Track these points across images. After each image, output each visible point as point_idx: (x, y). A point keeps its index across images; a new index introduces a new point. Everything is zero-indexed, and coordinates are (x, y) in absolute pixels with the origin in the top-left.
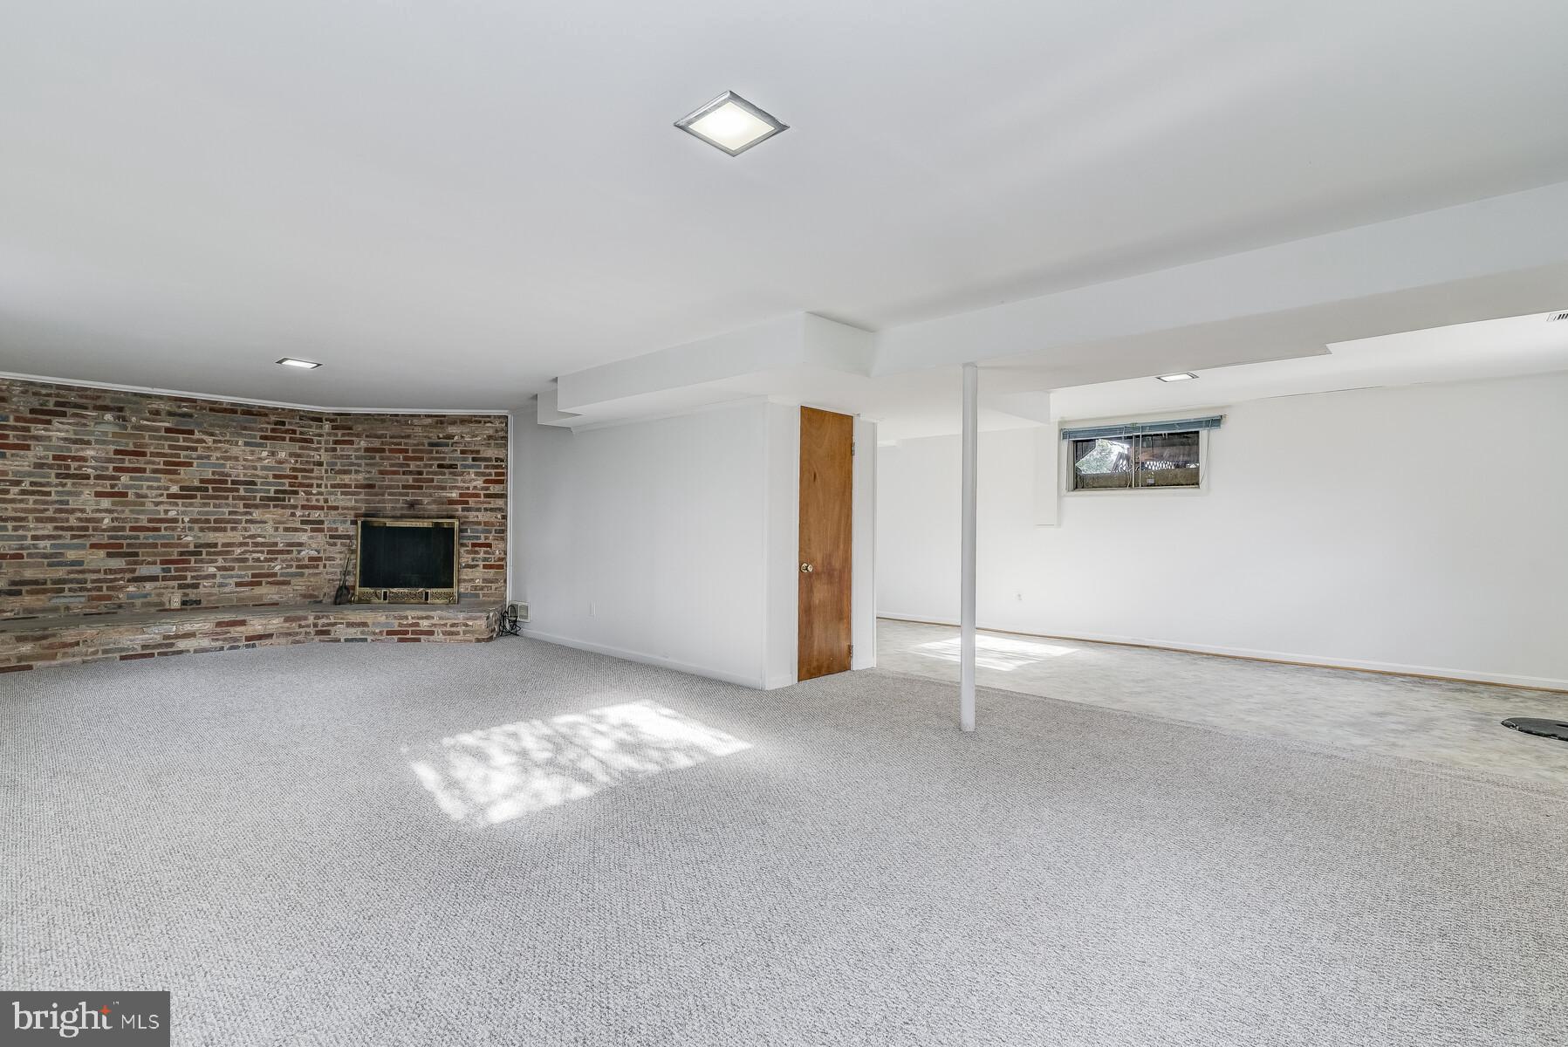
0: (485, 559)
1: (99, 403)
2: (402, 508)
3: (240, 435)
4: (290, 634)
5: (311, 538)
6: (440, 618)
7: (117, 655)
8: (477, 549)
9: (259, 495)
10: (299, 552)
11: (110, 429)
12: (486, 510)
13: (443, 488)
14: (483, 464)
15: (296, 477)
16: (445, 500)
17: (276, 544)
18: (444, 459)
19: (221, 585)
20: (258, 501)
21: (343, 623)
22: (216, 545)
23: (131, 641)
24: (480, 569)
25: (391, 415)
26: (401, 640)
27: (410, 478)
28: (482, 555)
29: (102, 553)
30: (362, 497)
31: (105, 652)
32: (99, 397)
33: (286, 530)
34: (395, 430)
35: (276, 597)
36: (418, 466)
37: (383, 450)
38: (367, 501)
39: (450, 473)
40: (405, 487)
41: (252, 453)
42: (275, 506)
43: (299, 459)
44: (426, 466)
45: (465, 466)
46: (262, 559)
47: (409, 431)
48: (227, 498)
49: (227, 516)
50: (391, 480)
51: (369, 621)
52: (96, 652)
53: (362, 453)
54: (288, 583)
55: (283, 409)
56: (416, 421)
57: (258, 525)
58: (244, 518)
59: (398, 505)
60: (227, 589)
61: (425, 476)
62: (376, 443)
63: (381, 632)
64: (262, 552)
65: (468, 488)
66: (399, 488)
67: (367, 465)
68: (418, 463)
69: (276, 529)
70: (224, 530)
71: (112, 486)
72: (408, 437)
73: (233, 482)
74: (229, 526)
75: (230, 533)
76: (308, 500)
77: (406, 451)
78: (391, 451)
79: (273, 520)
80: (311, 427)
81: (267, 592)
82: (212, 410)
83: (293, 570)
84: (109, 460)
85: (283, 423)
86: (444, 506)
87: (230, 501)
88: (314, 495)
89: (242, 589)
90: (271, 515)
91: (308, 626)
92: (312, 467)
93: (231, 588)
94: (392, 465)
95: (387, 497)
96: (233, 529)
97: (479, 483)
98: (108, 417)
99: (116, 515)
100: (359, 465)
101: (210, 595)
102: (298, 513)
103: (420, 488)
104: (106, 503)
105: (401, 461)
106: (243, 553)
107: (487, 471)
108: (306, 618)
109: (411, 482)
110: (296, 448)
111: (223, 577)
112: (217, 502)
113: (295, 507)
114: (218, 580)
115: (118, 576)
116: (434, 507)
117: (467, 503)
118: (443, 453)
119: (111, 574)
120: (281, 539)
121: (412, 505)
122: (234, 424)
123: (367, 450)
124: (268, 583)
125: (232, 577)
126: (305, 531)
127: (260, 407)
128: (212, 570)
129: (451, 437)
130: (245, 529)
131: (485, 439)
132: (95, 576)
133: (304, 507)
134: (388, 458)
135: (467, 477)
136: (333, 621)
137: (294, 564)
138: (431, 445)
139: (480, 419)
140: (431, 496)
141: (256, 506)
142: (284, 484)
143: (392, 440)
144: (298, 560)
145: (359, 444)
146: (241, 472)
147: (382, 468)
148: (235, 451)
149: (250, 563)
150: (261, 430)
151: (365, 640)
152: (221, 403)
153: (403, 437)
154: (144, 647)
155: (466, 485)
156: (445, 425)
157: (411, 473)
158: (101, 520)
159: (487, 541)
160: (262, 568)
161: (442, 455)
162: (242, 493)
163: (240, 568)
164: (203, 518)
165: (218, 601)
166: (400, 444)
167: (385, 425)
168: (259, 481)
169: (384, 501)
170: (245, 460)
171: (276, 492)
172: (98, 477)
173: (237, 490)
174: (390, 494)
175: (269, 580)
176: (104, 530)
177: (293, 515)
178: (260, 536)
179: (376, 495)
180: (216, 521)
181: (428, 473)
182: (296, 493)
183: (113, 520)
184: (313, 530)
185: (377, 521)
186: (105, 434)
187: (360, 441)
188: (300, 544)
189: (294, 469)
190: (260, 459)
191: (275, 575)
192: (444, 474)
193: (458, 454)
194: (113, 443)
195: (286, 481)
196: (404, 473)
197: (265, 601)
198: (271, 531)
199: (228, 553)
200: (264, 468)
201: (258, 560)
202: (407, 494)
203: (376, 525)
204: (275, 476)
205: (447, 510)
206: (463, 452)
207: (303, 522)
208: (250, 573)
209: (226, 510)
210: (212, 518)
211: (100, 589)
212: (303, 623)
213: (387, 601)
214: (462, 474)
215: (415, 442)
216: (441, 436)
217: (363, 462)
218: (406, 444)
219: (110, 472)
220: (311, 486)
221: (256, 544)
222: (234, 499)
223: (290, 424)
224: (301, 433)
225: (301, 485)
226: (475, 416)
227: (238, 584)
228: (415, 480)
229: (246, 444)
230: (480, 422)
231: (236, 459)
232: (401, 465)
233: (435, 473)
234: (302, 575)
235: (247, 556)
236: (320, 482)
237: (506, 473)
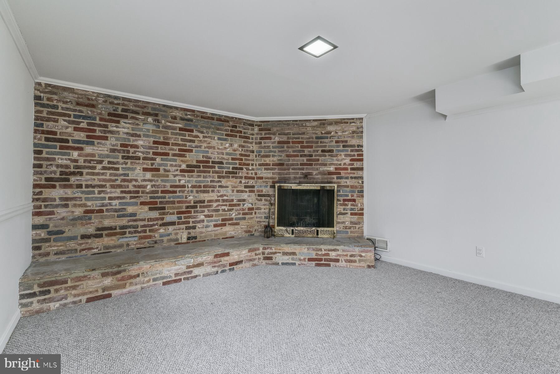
0: (352, 209)
1: (145, 110)
2: (300, 178)
3: (216, 133)
4: (251, 260)
5: (249, 196)
6: (343, 251)
7: (161, 282)
8: (346, 203)
9: (225, 170)
10: (244, 205)
11: (151, 127)
12: (352, 178)
13: (325, 165)
14: (349, 149)
15: (242, 160)
16: (326, 172)
17: (232, 200)
18: (325, 146)
19: (207, 227)
20: (224, 174)
21: (280, 253)
22: (204, 201)
23: (169, 271)
24: (349, 215)
25: (293, 121)
26: (317, 265)
27: (305, 159)
28: (349, 207)
29: (146, 208)
30: (276, 171)
31: (154, 280)
32: (145, 107)
33: (238, 191)
34: (296, 130)
35: (233, 233)
36: (309, 151)
37: (288, 142)
38: (279, 174)
39: (329, 155)
40: (301, 164)
41: (222, 144)
42: (233, 177)
43: (243, 149)
44: (314, 151)
45: (339, 151)
46: (226, 209)
47: (304, 130)
48: (209, 172)
49: (209, 184)
50: (294, 160)
51: (297, 252)
52: (148, 281)
53: (276, 144)
54: (237, 224)
55: (236, 118)
56: (308, 124)
57: (224, 189)
58: (218, 184)
59: (297, 176)
60: (209, 229)
61: (314, 158)
62: (285, 138)
63: (304, 259)
64: (226, 205)
65: (340, 165)
66: (298, 165)
67: (279, 151)
68: (309, 149)
69: (233, 191)
70: (208, 192)
71: (152, 164)
72: (304, 133)
73: (213, 162)
74: (211, 189)
75: (211, 194)
76: (247, 173)
77: (302, 142)
78: (293, 142)
79: (232, 185)
80: (248, 129)
81: (229, 230)
82: (202, 117)
83: (241, 216)
84: (151, 148)
85: (236, 127)
86: (326, 176)
87: (211, 174)
88: (250, 170)
89: (217, 228)
90: (229, 182)
91: (259, 254)
92: (249, 153)
93: (211, 228)
94: (294, 151)
95: (291, 171)
96: (213, 191)
97: (347, 161)
98: (150, 119)
99: (153, 183)
100: (275, 152)
101: (201, 233)
102: (243, 181)
103: (311, 165)
104: (148, 175)
105: (300, 149)
106: (218, 206)
107: (352, 153)
108: (259, 249)
109: (305, 162)
110: (241, 141)
111: (208, 221)
112: (205, 174)
113: (241, 177)
114: (205, 223)
115: (155, 223)
116: (319, 176)
117: (340, 173)
118: (325, 143)
119: (151, 221)
120: (235, 197)
121: (306, 176)
122: (213, 126)
123: (279, 142)
124: (229, 224)
125: (212, 221)
126: (246, 192)
127: (225, 116)
128: (202, 217)
129: (329, 133)
130: (218, 192)
131: (350, 133)
132: (142, 223)
133: (246, 178)
134: (292, 147)
135: (340, 158)
136: (274, 251)
137: (241, 212)
138: (317, 138)
139: (348, 121)
140: (318, 170)
141: (223, 177)
142: (236, 164)
143: (294, 136)
144: (243, 210)
145: (274, 139)
146: (216, 156)
147: (288, 153)
148: (214, 143)
149: (221, 212)
150: (226, 130)
151: (294, 264)
152: (206, 113)
153: (300, 134)
154: (176, 275)
155: (339, 163)
156: (326, 125)
157: (305, 156)
158: (145, 187)
159: (353, 198)
160: (226, 215)
161: (324, 144)
162: (217, 169)
163: (216, 216)
164: (198, 184)
165: (205, 237)
166: (299, 138)
167: (290, 127)
168: (225, 161)
169: (289, 174)
170: (218, 149)
171: (233, 168)
172: (144, 159)
173: (214, 167)
174: (293, 169)
175: (230, 222)
176: (147, 193)
177: (241, 182)
178: (225, 195)
179: (285, 170)
180: (204, 186)
181: (316, 156)
182: (242, 169)
183: (152, 186)
184: (250, 191)
185: (286, 186)
186: (148, 130)
187: (275, 137)
188: (244, 200)
189: (241, 155)
190: (225, 148)
191: (231, 219)
192: (325, 156)
193: (334, 143)
194: (152, 136)
195: (237, 162)
196: (301, 156)
197: (228, 235)
198: (231, 192)
199: (210, 206)
200: (227, 154)
201: (224, 210)
202: (303, 169)
203: (286, 188)
204: (233, 159)
205: (327, 178)
206: (337, 142)
207: (246, 187)
208: (220, 218)
209: (209, 179)
210: (202, 184)
211: (145, 231)
212: (257, 252)
213: (294, 235)
214: (336, 156)
215: (308, 137)
216: (323, 132)
217: (277, 150)
218: (302, 138)
219: (151, 155)
220: (248, 165)
221: (224, 201)
222: (213, 173)
223: (239, 127)
224: (245, 133)
225: (245, 164)
226: (344, 119)
227: (215, 226)
228: (307, 160)
229: (219, 139)
230: (347, 123)
231: (214, 148)
232: (299, 151)
233: (320, 156)
234: (244, 219)
235: (219, 208)
236: (253, 162)
237: (363, 154)
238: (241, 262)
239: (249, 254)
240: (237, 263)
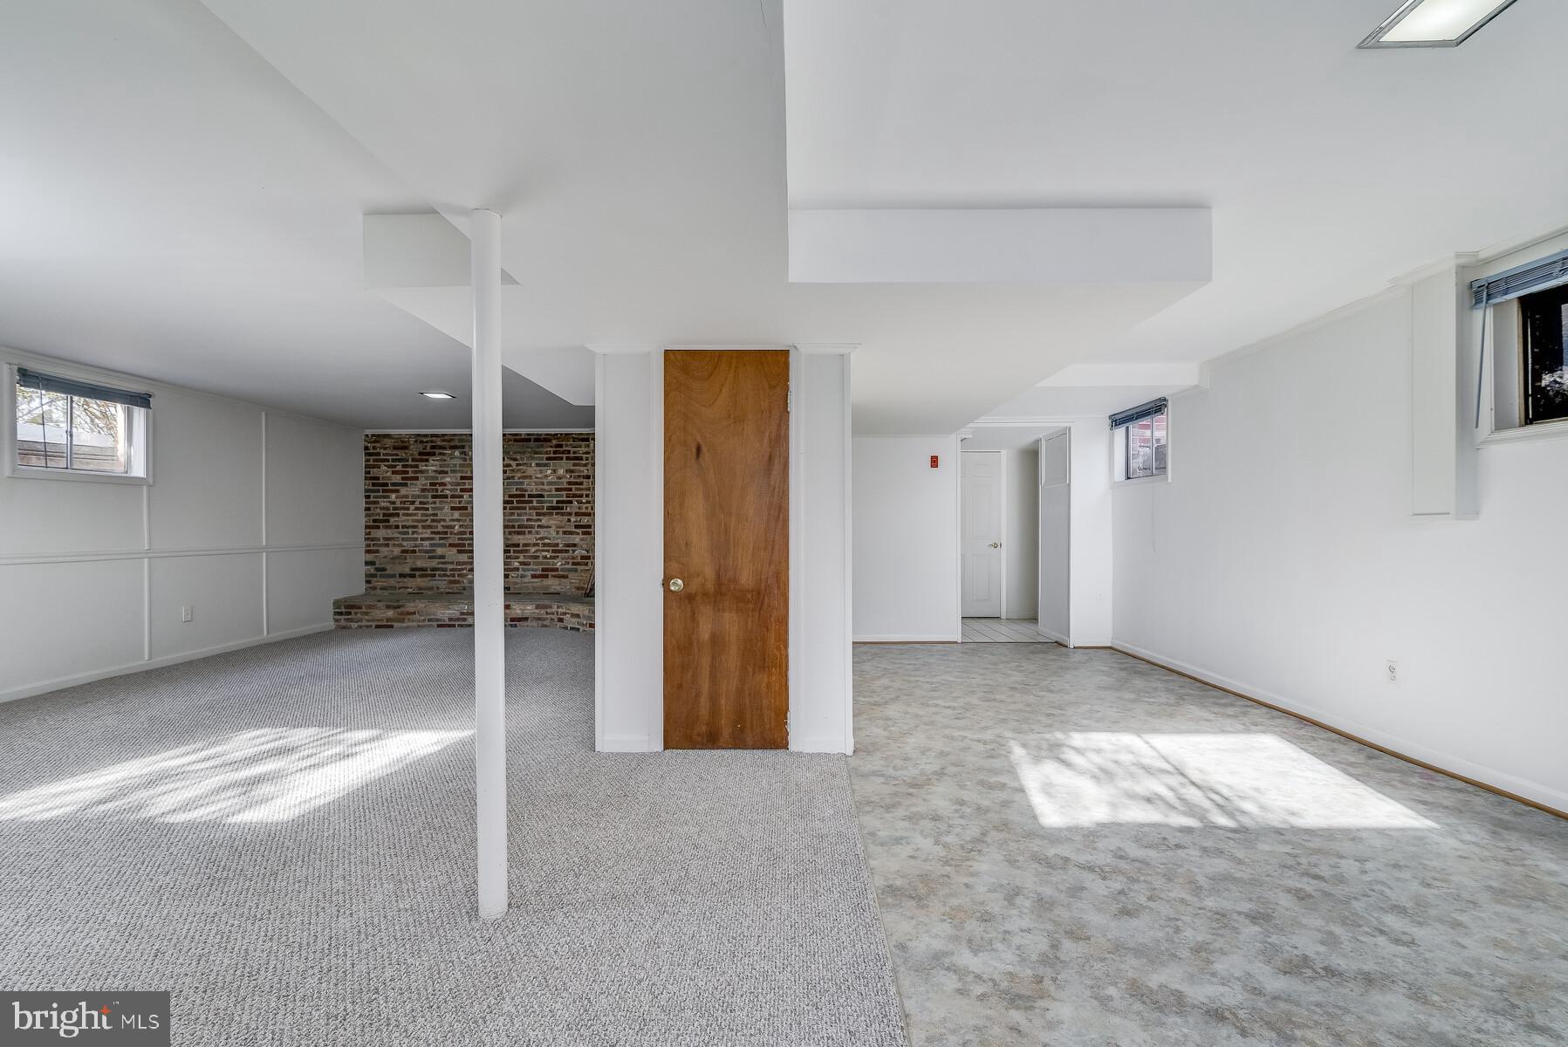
1: (452, 444)
3: (533, 458)
4: (539, 619)
5: (582, 540)
7: (435, 623)
9: (545, 505)
10: (574, 551)
11: (458, 462)
15: (571, 490)
17: (557, 545)
19: (522, 576)
20: (545, 510)
21: (569, 614)
22: (518, 545)
23: (443, 614)
29: (455, 550)
31: (429, 620)
32: (452, 440)
33: (565, 533)
35: (558, 588)
41: (541, 472)
42: (557, 514)
43: (573, 474)
46: (548, 556)
48: (525, 508)
49: (526, 523)
52: (424, 620)
54: (566, 577)
55: (561, 434)
57: (545, 529)
58: (537, 524)
60: (526, 580)
64: (548, 551)
69: (558, 533)
70: (524, 533)
71: (460, 502)
73: (530, 496)
74: (527, 530)
75: (527, 536)
76: (579, 508)
79: (556, 525)
80: (580, 447)
81: (552, 584)
82: (515, 440)
83: (569, 566)
84: (458, 484)
85: (561, 446)
87: (527, 511)
88: (584, 503)
89: (536, 580)
90: (554, 521)
91: (553, 614)
92: (582, 480)
93: (528, 579)
96: (530, 532)
98: (457, 453)
99: (461, 523)
101: (516, 583)
102: (573, 519)
104: (456, 515)
106: (537, 551)
108: (551, 607)
110: (570, 465)
111: (524, 570)
112: (519, 511)
113: (570, 514)
114: (521, 572)
115: (463, 567)
119: (460, 565)
120: (561, 541)
122: (530, 450)
124: (554, 576)
125: (529, 570)
126: (578, 534)
127: (546, 435)
128: (517, 564)
130: (537, 533)
132: (450, 567)
133: (577, 514)
136: (564, 610)
137: (571, 561)
141: (544, 514)
142: (562, 496)
144: (573, 558)
146: (534, 487)
148: (532, 470)
149: (541, 560)
150: (547, 453)
151: (578, 629)
152: (521, 435)
154: (450, 619)
158: (453, 527)
160: (548, 564)
162: (535, 504)
163: (534, 564)
164: (511, 524)
165: (521, 589)
168: (545, 494)
170: (536, 478)
171: (558, 502)
172: (453, 497)
173: (532, 502)
175: (554, 573)
176: (455, 534)
177: (569, 520)
178: (546, 538)
180: (519, 527)
182: (571, 502)
183: (460, 527)
184: (584, 533)
186: (455, 465)
188: (574, 545)
189: (570, 483)
190: (546, 476)
191: (557, 570)
194: (460, 471)
195: (564, 493)
197: (552, 591)
198: (554, 534)
199: (527, 551)
200: (550, 483)
201: (545, 557)
204: (557, 490)
207: (576, 527)
208: (540, 567)
209: (525, 518)
210: (517, 524)
211: (454, 576)
212: (549, 611)
219: (458, 493)
220: (581, 496)
221: (544, 545)
222: (530, 509)
223: (567, 445)
224: (574, 453)
225: (575, 496)
227: (534, 576)
229: (537, 465)
231: (530, 477)
234: (576, 570)
235: (539, 554)
236: (588, 492)
238: (526, 619)
239: (537, 611)
240: (520, 620)
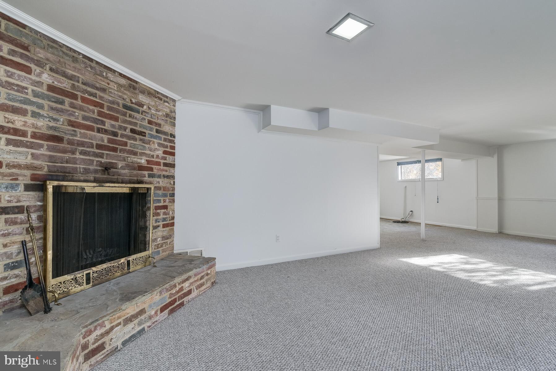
0: (164, 219)
2: (96, 171)
6: (195, 275)
8: (158, 211)
12: (164, 176)
13: (135, 154)
14: (163, 137)
16: (136, 165)
18: (135, 124)
21: (119, 324)
24: (161, 228)
25: (85, 57)
26: (172, 312)
27: (105, 137)
28: (162, 216)
30: (43, 151)
34: (88, 76)
36: (113, 126)
37: (75, 97)
38: (51, 159)
39: (141, 140)
40: (99, 147)
44: (120, 128)
45: (152, 136)
47: (104, 84)
50: (84, 136)
51: (145, 306)
53: (44, 90)
56: (110, 75)
59: (91, 168)
61: (119, 138)
62: (65, 84)
63: (156, 313)
65: (153, 156)
66: (92, 147)
67: (52, 109)
68: (113, 123)
72: (104, 90)
77: (102, 106)
78: (84, 100)
86: (135, 172)
94: (85, 118)
95: (78, 156)
97: (160, 153)
100: (41, 107)
103: (115, 150)
105: (95, 116)
107: (166, 143)
109: (106, 142)
116: (126, 171)
117: (151, 169)
118: (136, 118)
121: (107, 168)
123: (51, 88)
129: (142, 105)
131: (164, 116)
134: (81, 109)
135: (153, 146)
136: (108, 326)
138: (125, 106)
139: (162, 97)
140: (125, 160)
143: (84, 87)
145: (39, 75)
147: (72, 119)
151: (142, 331)
153: (97, 89)
155: (152, 153)
156: (137, 91)
157: (106, 132)
159: (165, 204)
161: (134, 121)
166: (95, 95)
167: (77, 65)
169: (74, 161)
174: (82, 153)
179: (64, 151)
181: (122, 136)
185: (71, 186)
187: (43, 73)
192: (135, 140)
193: (145, 123)
196: (99, 131)
202: (101, 156)
203: (70, 190)
205: (137, 176)
206: (150, 122)
213: (91, 284)
214: (149, 142)
215: (110, 98)
216: (134, 101)
217: (45, 103)
218: (101, 98)
226: (158, 93)
228: (110, 141)
230: (161, 99)
232: (95, 121)
233: (129, 138)
237: (174, 147)
